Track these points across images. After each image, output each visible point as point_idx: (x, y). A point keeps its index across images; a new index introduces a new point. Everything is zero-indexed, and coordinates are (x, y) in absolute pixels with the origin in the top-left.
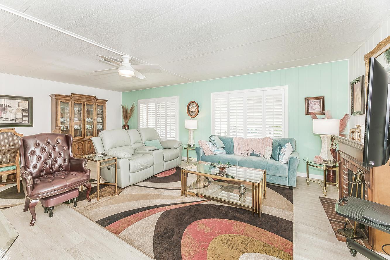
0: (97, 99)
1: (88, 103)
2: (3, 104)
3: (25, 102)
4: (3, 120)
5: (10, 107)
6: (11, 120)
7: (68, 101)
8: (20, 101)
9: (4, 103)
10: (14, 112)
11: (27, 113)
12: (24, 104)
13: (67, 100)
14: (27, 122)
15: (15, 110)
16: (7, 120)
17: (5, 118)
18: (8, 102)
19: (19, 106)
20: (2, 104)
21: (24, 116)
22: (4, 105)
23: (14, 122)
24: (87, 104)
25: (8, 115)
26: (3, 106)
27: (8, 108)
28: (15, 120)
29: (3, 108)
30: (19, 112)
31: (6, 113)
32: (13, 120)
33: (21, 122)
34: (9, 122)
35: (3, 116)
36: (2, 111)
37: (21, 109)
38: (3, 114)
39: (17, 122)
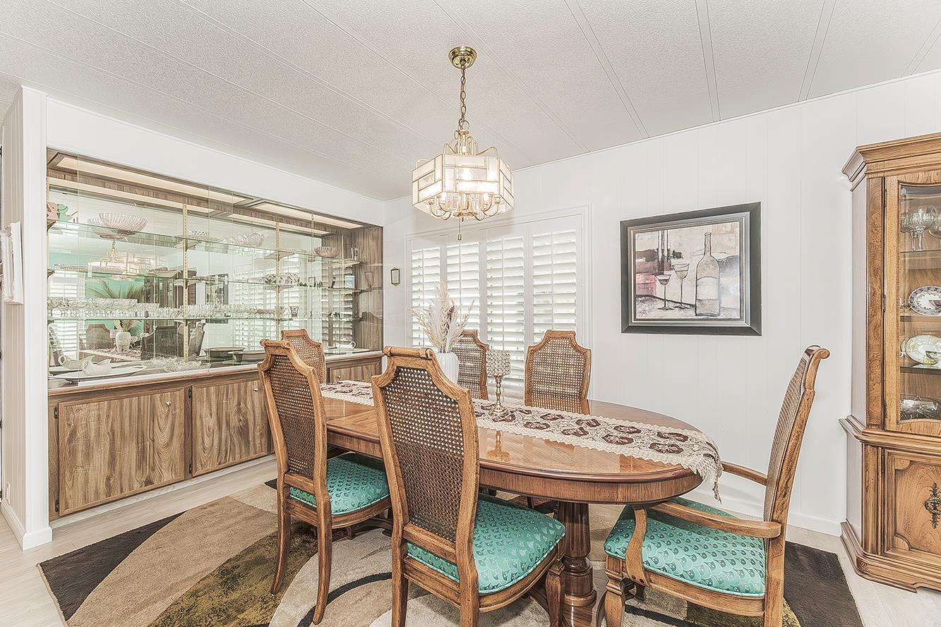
2: (660, 250)
3: (729, 229)
4: (657, 307)
5: (678, 255)
6: (681, 306)
8: (709, 228)
9: (663, 244)
10: (691, 275)
12: (725, 238)
14: (736, 315)
15: (693, 267)
16: (671, 305)
17: (665, 300)
18: (675, 238)
19: (708, 249)
20: (655, 248)
21: (725, 290)
22: (663, 250)
23: (690, 314)
25: (672, 290)
26: (660, 254)
27: (674, 261)
28: (694, 306)
29: (660, 264)
30: (709, 274)
31: (667, 280)
32: (689, 307)
33: (715, 316)
34: (676, 314)
35: (659, 291)
36: (656, 275)
37: (713, 261)
38: (658, 283)
39: (701, 315)
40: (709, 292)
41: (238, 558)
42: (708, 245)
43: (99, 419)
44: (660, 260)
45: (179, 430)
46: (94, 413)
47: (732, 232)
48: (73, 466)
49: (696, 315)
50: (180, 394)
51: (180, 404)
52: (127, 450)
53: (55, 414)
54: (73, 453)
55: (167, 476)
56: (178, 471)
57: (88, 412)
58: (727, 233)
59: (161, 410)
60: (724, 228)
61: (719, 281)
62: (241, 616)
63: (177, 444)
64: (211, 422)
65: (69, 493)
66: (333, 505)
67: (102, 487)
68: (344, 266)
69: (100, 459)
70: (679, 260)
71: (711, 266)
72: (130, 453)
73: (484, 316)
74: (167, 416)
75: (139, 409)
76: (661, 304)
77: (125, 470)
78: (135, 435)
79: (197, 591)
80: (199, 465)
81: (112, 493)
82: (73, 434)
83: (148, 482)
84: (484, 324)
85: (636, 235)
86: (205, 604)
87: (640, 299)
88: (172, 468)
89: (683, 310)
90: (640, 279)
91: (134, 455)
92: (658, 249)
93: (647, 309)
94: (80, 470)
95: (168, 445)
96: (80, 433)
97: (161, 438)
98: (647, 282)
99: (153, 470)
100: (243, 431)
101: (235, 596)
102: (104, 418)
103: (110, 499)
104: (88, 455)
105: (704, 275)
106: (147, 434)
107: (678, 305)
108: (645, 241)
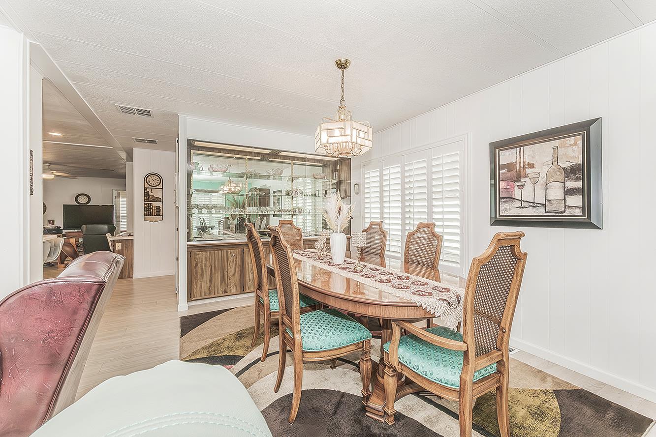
2: (518, 162)
4: (516, 206)
5: (532, 166)
6: (534, 205)
8: (556, 143)
9: (520, 157)
10: (542, 180)
11: (577, 179)
12: (570, 150)
14: (578, 212)
15: (543, 175)
16: (526, 204)
17: (521, 201)
18: (529, 153)
19: (555, 160)
20: (514, 161)
21: (569, 192)
22: (520, 163)
23: (541, 211)
25: (527, 193)
26: (518, 166)
27: (528, 171)
28: (545, 205)
29: (518, 173)
30: (556, 179)
31: (523, 186)
32: (540, 205)
33: (562, 212)
34: (530, 211)
35: (517, 193)
36: (515, 181)
37: (559, 169)
38: (516, 188)
39: (550, 212)
40: (556, 192)
41: (246, 330)
42: (555, 156)
43: (206, 259)
44: (518, 170)
45: (238, 269)
46: (204, 256)
47: (575, 144)
48: (196, 279)
49: (546, 212)
50: (239, 251)
51: (239, 256)
52: (217, 274)
53: (190, 255)
54: (197, 273)
55: (233, 290)
56: (238, 289)
57: (202, 255)
58: (571, 145)
59: (231, 258)
60: (568, 141)
61: (565, 185)
62: (236, 351)
63: (237, 275)
65: (195, 290)
66: (271, 306)
67: (207, 290)
68: (331, 183)
69: (206, 277)
70: (533, 170)
71: (558, 173)
72: (218, 277)
74: (233, 261)
75: (222, 256)
76: (519, 204)
77: (216, 284)
78: (220, 268)
79: (226, 338)
80: (247, 287)
81: (211, 294)
82: (197, 264)
83: (225, 292)
85: (500, 152)
86: (226, 344)
87: (503, 200)
88: (235, 286)
89: (535, 209)
90: (503, 185)
91: (220, 277)
92: (516, 162)
93: (508, 207)
94: (199, 281)
95: (234, 275)
96: (199, 265)
97: (231, 272)
98: (508, 187)
99: (227, 286)
101: (238, 343)
102: (208, 259)
103: (210, 296)
104: (202, 275)
105: (552, 180)
106: (225, 268)
107: (532, 204)
108: (507, 157)
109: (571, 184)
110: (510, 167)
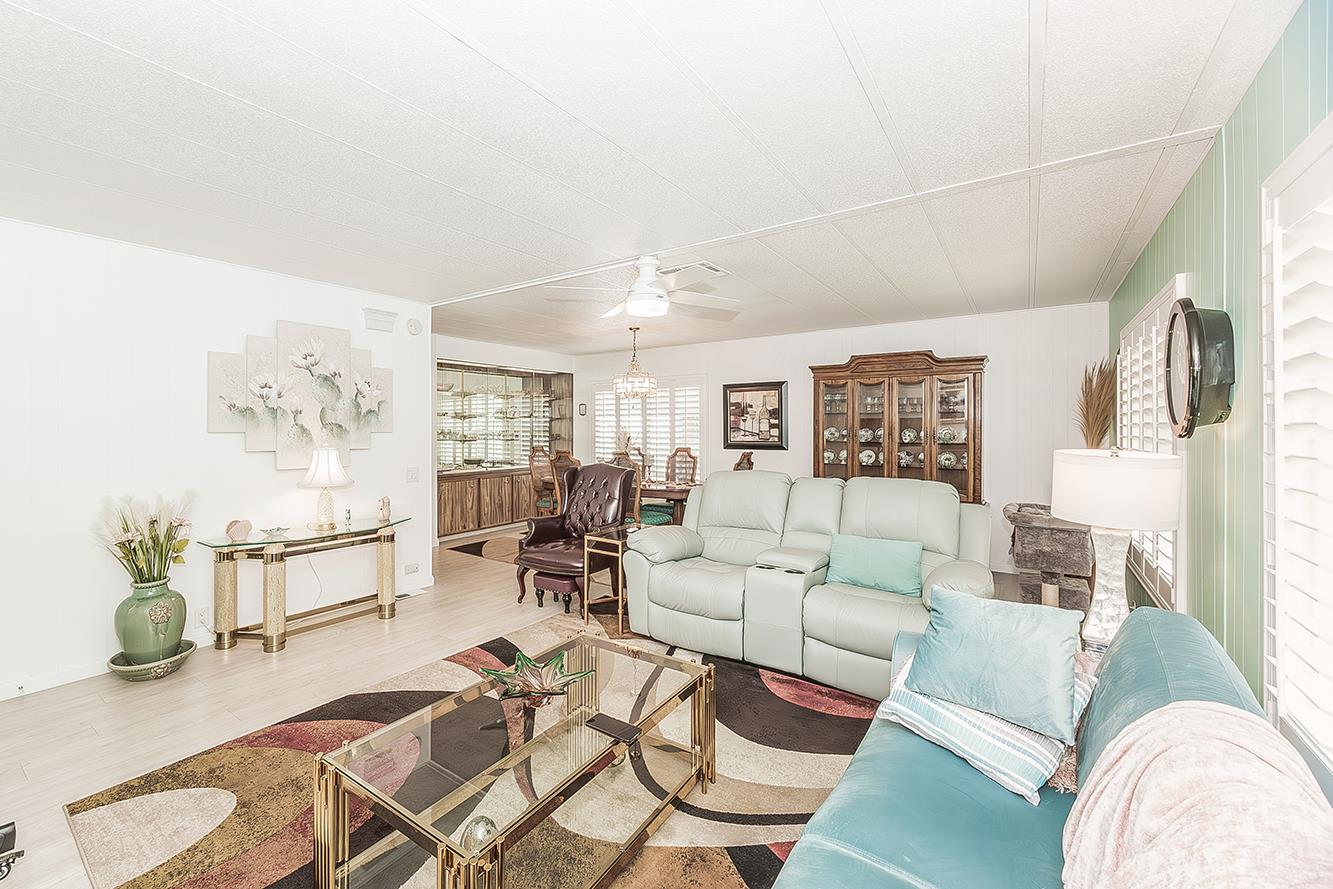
0: (936, 361)
1: (905, 379)
4: (740, 434)
5: (751, 406)
7: (842, 382)
8: (765, 393)
9: (744, 399)
10: (757, 417)
11: (776, 418)
12: (771, 398)
13: (841, 378)
14: (776, 439)
15: (757, 413)
16: (747, 434)
17: (744, 431)
18: (749, 397)
19: (764, 404)
21: (772, 426)
22: (744, 403)
23: (756, 438)
24: (900, 383)
25: (748, 425)
26: (743, 405)
27: (749, 409)
28: (758, 435)
29: (742, 411)
30: (765, 417)
31: (745, 420)
32: (755, 435)
33: (768, 439)
34: (749, 438)
35: (742, 425)
36: (740, 416)
37: (766, 410)
38: (741, 421)
39: (761, 439)
40: (765, 427)
42: (764, 402)
43: (448, 491)
44: (742, 408)
45: (475, 502)
46: (447, 488)
47: (774, 395)
49: (759, 439)
51: (476, 487)
52: (457, 509)
55: (471, 526)
57: (445, 487)
58: (772, 395)
60: (770, 392)
61: (769, 421)
63: (474, 509)
64: (488, 499)
67: (450, 526)
69: (449, 511)
70: (752, 409)
71: (766, 413)
73: (645, 438)
76: (743, 433)
77: (457, 519)
78: (460, 501)
80: (483, 523)
81: (453, 530)
83: (464, 528)
84: (645, 443)
85: (731, 393)
87: (732, 430)
88: (473, 522)
89: (753, 437)
90: (733, 418)
91: (460, 511)
92: (741, 402)
93: (735, 435)
94: (442, 515)
95: (471, 509)
96: (442, 497)
97: (469, 505)
98: (736, 420)
99: (466, 522)
100: (501, 506)
102: (450, 491)
104: (445, 508)
105: (763, 417)
106: (464, 501)
107: (751, 434)
108: (735, 397)
109: (773, 421)
110: (737, 405)
